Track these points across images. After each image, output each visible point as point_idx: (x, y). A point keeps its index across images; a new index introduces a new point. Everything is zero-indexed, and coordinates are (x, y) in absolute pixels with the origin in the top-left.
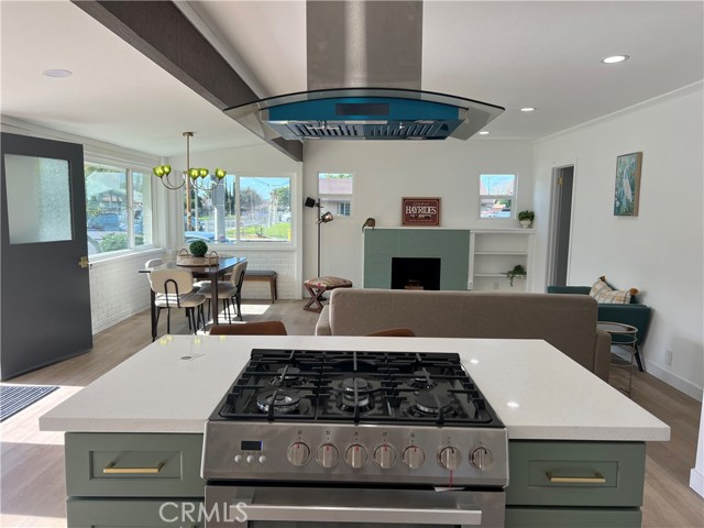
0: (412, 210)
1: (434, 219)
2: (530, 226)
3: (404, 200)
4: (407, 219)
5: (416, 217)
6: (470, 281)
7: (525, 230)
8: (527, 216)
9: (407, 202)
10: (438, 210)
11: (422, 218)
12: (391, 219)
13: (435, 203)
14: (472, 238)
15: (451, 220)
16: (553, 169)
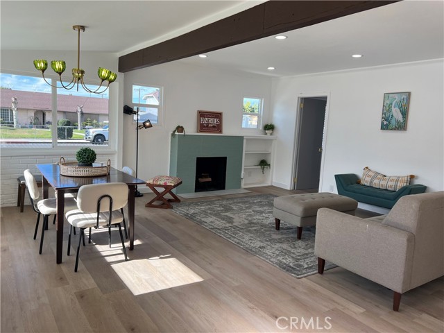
0: (205, 121)
1: (218, 128)
3: (199, 112)
4: (202, 127)
5: (207, 126)
7: (269, 137)
9: (201, 114)
10: (221, 121)
11: (211, 127)
13: (218, 116)
14: (245, 141)
15: (228, 130)
16: (298, 98)
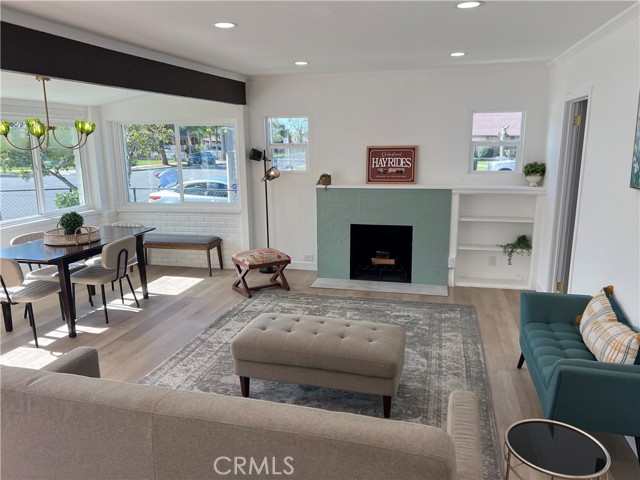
0: (380, 163)
1: (408, 175)
2: (540, 184)
3: (370, 149)
4: (373, 175)
5: (385, 172)
6: (453, 255)
7: (532, 190)
8: (536, 170)
9: (374, 153)
10: (414, 161)
11: (392, 173)
12: (352, 175)
13: (410, 153)
14: (455, 201)
15: (430, 176)
16: (568, 103)
